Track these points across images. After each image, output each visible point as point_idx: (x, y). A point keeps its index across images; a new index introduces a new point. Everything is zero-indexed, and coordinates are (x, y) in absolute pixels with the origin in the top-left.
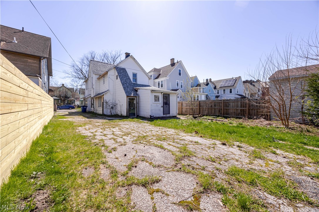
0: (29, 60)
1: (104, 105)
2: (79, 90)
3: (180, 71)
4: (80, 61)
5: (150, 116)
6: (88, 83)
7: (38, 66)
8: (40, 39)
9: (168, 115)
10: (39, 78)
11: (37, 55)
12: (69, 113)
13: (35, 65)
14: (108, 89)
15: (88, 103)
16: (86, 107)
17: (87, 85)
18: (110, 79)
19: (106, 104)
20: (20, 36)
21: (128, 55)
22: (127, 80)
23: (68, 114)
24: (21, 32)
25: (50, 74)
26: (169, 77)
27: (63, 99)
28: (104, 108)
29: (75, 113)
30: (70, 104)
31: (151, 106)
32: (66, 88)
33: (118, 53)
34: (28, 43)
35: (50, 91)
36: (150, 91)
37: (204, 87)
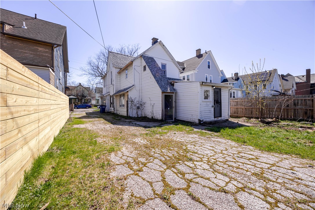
0: (39, 48)
1: (129, 105)
2: (95, 89)
3: (209, 62)
4: (96, 57)
5: (199, 120)
6: (106, 79)
7: (50, 56)
8: (54, 27)
9: (220, 118)
10: (50, 69)
11: (48, 41)
12: (87, 113)
13: (47, 55)
14: (133, 84)
15: (107, 102)
16: (104, 107)
17: (105, 82)
18: (135, 71)
19: (131, 103)
20: (31, 23)
21: (155, 41)
22: (158, 71)
23: (85, 115)
24: (33, 19)
25: (66, 70)
26: (198, 70)
27: (80, 98)
28: (129, 108)
29: (93, 114)
30: (86, 103)
31: (201, 106)
32: (83, 86)
33: (136, 46)
34: (40, 30)
35: (67, 89)
36: (199, 83)
37: (234, 83)
